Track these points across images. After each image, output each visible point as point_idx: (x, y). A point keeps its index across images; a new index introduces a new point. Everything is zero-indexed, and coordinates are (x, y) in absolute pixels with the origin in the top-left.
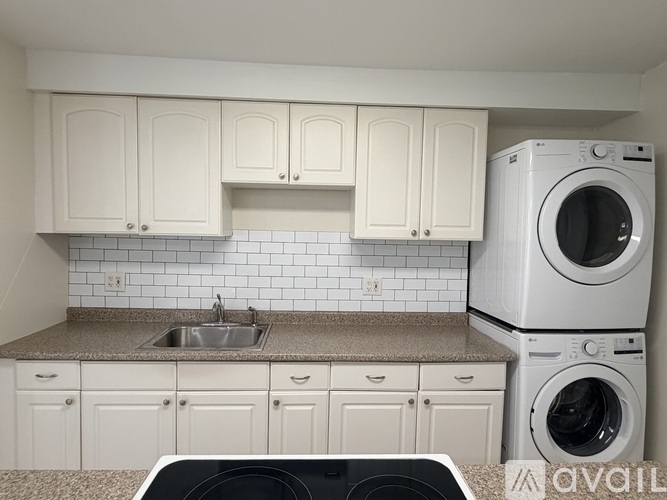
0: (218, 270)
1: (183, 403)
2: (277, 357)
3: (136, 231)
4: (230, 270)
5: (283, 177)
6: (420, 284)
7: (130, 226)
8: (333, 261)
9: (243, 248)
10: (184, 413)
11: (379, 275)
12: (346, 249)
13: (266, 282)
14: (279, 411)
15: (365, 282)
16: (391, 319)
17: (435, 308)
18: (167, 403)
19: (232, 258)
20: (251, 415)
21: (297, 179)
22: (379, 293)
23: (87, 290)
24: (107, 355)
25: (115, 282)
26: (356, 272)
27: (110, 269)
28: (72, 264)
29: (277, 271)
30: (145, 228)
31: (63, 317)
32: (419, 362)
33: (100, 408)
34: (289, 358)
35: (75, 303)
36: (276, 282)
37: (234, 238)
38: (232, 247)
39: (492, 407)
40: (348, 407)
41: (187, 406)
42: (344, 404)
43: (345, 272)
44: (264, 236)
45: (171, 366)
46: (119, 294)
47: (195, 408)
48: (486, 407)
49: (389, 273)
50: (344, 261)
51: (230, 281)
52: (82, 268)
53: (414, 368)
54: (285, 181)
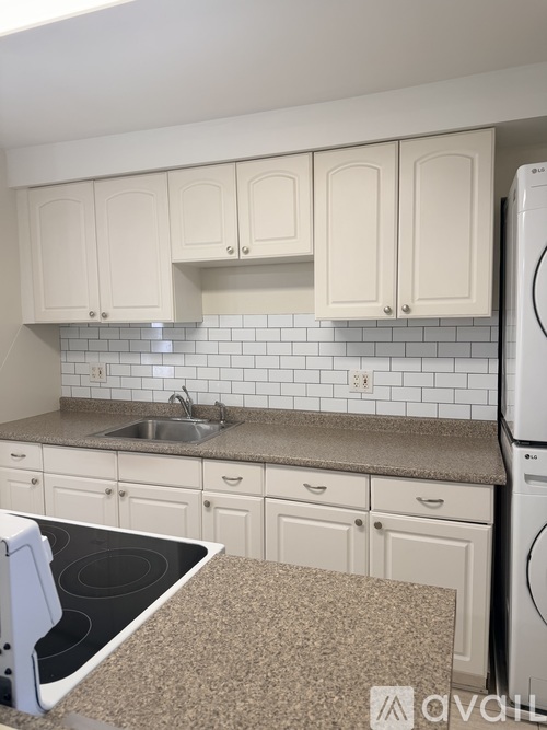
0: (191, 360)
1: (122, 494)
2: (206, 453)
3: (98, 319)
4: (201, 360)
5: (231, 252)
6: (427, 380)
7: (92, 314)
8: (312, 349)
9: (214, 335)
10: (124, 503)
11: (369, 366)
12: (327, 334)
13: (238, 374)
14: (212, 514)
15: (351, 376)
16: (384, 425)
17: (449, 413)
18: (109, 492)
19: (204, 347)
20: (185, 515)
21: (247, 252)
22: (370, 390)
23: (75, 380)
24: (60, 440)
25: (97, 372)
26: (340, 363)
27: (92, 359)
28: (63, 354)
29: (249, 362)
30: (105, 316)
31: (57, 407)
32: (370, 473)
33: (58, 490)
34: (218, 455)
35: (66, 394)
36: (250, 375)
37: (205, 324)
38: (202, 334)
39: (472, 545)
40: (285, 519)
41: (126, 498)
42: (280, 515)
43: (326, 363)
44: (235, 321)
45: (111, 455)
46: (103, 385)
47: (135, 501)
48: (464, 545)
49: (383, 365)
50: (326, 349)
51: (203, 373)
52: (72, 358)
53: (361, 481)
54: (235, 256)
